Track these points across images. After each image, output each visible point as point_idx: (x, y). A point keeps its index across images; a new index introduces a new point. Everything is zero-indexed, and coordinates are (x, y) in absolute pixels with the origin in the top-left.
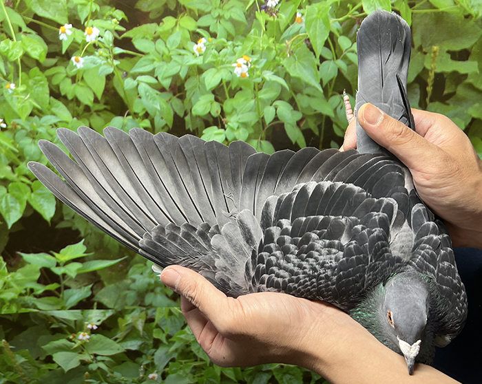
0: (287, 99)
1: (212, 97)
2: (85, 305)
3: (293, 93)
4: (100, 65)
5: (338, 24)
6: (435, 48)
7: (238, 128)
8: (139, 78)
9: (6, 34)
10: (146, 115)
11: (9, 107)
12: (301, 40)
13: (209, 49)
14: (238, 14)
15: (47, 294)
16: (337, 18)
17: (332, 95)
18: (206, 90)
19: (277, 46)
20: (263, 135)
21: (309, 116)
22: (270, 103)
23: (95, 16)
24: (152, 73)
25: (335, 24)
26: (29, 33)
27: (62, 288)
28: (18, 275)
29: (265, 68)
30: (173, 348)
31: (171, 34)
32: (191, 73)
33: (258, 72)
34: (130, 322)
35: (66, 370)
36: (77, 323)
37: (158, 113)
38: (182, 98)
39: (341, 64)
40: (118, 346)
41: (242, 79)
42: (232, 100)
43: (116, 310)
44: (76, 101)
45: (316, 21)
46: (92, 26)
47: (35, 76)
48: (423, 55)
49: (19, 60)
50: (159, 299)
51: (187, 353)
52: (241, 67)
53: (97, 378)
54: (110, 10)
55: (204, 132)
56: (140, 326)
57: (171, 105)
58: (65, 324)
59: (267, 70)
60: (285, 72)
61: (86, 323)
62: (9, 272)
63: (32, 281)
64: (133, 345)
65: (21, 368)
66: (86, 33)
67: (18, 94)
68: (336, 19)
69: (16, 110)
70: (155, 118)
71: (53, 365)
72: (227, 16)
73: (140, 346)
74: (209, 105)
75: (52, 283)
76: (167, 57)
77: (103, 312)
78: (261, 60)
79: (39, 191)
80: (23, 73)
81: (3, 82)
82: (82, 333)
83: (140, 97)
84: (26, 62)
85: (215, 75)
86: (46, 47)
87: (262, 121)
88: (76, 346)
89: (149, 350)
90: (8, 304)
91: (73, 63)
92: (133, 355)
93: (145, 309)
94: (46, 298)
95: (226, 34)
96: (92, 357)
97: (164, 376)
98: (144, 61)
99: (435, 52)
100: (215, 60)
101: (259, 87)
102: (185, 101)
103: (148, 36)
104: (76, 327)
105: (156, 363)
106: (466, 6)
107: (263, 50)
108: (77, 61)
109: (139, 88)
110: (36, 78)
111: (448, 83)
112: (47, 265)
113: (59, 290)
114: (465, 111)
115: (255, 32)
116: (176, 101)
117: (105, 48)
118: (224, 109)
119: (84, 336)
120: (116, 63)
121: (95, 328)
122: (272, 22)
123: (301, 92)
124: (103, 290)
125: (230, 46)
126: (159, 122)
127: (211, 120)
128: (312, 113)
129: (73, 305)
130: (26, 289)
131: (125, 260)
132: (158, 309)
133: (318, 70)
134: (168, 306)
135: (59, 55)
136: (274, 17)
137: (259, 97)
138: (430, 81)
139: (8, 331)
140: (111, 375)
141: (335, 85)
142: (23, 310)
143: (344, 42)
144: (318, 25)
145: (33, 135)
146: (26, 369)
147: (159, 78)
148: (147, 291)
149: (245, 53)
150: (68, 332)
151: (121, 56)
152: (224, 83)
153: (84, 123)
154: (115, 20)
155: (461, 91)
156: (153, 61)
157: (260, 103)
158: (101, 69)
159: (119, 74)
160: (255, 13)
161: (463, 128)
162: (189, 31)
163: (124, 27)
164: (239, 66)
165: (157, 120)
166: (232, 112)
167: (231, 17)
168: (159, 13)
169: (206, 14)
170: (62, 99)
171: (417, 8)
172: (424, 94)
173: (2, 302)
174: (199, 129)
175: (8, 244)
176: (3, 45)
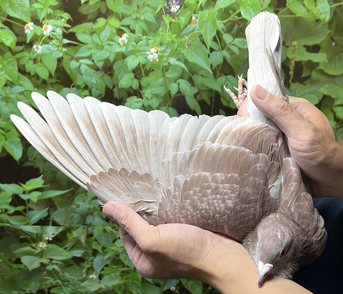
0: (187, 78)
1: (133, 75)
2: (43, 222)
3: (191, 73)
4: (53, 51)
5: (223, 25)
6: (295, 43)
7: (152, 98)
8: (81, 61)
10: (86, 87)
12: (195, 36)
13: (130, 41)
14: (150, 16)
15: (17, 213)
16: (222, 20)
17: (219, 76)
18: (128, 70)
19: (178, 40)
20: (170, 104)
21: (203, 91)
22: (175, 80)
23: (49, 16)
24: (89, 57)
25: (220, 25)
26: (4, 28)
27: (27, 210)
29: (170, 55)
30: (107, 257)
31: (103, 30)
32: (117, 58)
33: (165, 59)
34: (75, 236)
35: (31, 269)
36: (38, 235)
38: (111, 75)
39: (225, 53)
40: (67, 253)
41: (153, 63)
42: (147, 77)
43: (65, 227)
44: (37, 76)
45: (207, 22)
46: (48, 24)
47: (8, 58)
48: (286, 48)
50: (96, 220)
51: (117, 261)
53: (52, 276)
54: (60, 13)
55: (127, 100)
56: (83, 239)
57: (104, 80)
58: (30, 236)
59: (172, 57)
60: (184, 58)
61: (44, 235)
63: (6, 203)
64: (78, 253)
66: (43, 29)
68: (221, 22)
70: (92, 89)
71: (21, 265)
72: (142, 18)
73: (83, 254)
74: (131, 81)
75: (21, 205)
76: (101, 46)
77: (56, 228)
78: (167, 50)
79: (11, 140)
82: (42, 243)
83: (81, 74)
84: (3, 49)
85: (134, 59)
86: (15, 38)
87: (169, 93)
88: (37, 252)
89: (89, 257)
91: (34, 49)
92: (78, 261)
93: (86, 227)
94: (16, 216)
95: (142, 30)
96: (49, 261)
97: (100, 277)
98: (84, 48)
99: (294, 46)
100: (134, 49)
101: (166, 69)
102: (113, 78)
103: (87, 31)
104: (37, 239)
105: (95, 267)
106: (316, 13)
107: (168, 42)
108: (37, 48)
109: (81, 68)
110: (9, 60)
111: (305, 69)
112: (16, 192)
113: (25, 211)
114: (318, 90)
115: (162, 30)
116: (107, 77)
117: (57, 39)
118: (142, 84)
119: (43, 245)
120: (65, 50)
121: (51, 239)
122: (174, 23)
123: (197, 74)
124: (56, 212)
125: (145, 39)
126: (95, 93)
127: (132, 91)
128: (206, 89)
129: (35, 222)
130: (2, 209)
131: (72, 190)
132: (96, 228)
133: (209, 57)
134: (103, 225)
135: (25, 44)
136: (176, 19)
137: (166, 76)
138: (292, 67)
140: (63, 274)
141: (222, 69)
142: (0, 224)
143: (227, 38)
144: (208, 25)
145: (7, 99)
146: (2, 267)
147: (95, 61)
148: (87, 214)
149: (156, 44)
150: (32, 242)
151: (68, 45)
152: (141, 65)
153: (42, 91)
154: (63, 20)
156: (91, 49)
157: (167, 80)
158: (54, 54)
159: (66, 58)
160: (162, 17)
161: (317, 102)
162: (116, 28)
163: (70, 25)
164: (152, 54)
165: (94, 90)
166: (147, 87)
167: (145, 19)
168: (94, 15)
169: (128, 16)
170: (27, 74)
171: (281, 14)
172: (287, 77)
174: (124, 98)
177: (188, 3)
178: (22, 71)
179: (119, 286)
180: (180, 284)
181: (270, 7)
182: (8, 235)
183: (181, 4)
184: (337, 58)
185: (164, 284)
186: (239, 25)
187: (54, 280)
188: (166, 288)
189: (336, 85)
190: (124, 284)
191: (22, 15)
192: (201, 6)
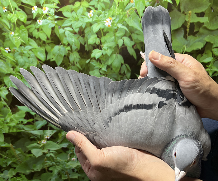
0: (128, 36)
1: (96, 36)
2: (44, 128)
3: (131, 32)
4: (49, 23)
5: (149, 3)
6: (190, 12)
7: (107, 49)
8: (66, 29)
9: (10, 11)
10: (69, 45)
11: (12, 43)
12: (133, 10)
13: (95, 15)
15: (29, 123)
18: (93, 33)
19: (123, 13)
20: (118, 52)
21: (137, 43)
22: (121, 38)
23: (46, 2)
24: (71, 26)
25: (147, 3)
26: (20, 10)
27: (35, 121)
28: (16, 115)
29: (118, 22)
31: (78, 9)
32: (87, 25)
33: (115, 25)
34: (63, 135)
35: (37, 157)
36: (41, 136)
37: (73, 44)
38: (83, 36)
40: (58, 146)
41: (108, 27)
42: (104, 36)
43: (57, 130)
44: (39, 39)
45: (139, 1)
46: (46, 7)
47: (22, 29)
48: (185, 15)
49: (16, 22)
53: (50, 160)
55: (93, 51)
57: (79, 40)
58: (36, 136)
59: (119, 23)
60: (126, 24)
61: (45, 136)
62: (13, 114)
63: (22, 118)
64: (65, 145)
66: (43, 10)
67: (15, 37)
68: (147, 1)
69: (14, 43)
70: (72, 46)
71: (31, 154)
73: (68, 146)
74: (95, 39)
75: (31, 118)
76: (77, 19)
77: (52, 131)
78: (116, 19)
80: (18, 28)
81: (9, 31)
83: (66, 37)
84: (19, 23)
85: (97, 26)
86: (26, 16)
87: (117, 46)
88: (41, 146)
89: (71, 147)
90: (12, 128)
91: (38, 23)
92: (65, 150)
94: (28, 125)
95: (101, 8)
96: (48, 151)
98: (67, 21)
99: (190, 14)
100: (97, 20)
101: (116, 31)
102: (85, 38)
103: (69, 10)
104: (41, 138)
107: (117, 15)
108: (40, 22)
109: (65, 33)
110: (23, 30)
111: (196, 27)
112: (28, 111)
113: (33, 122)
114: (203, 39)
115: (114, 7)
116: (81, 38)
117: (51, 16)
118: (102, 41)
119: (44, 141)
120: (56, 22)
121: (49, 138)
122: (121, 3)
123: (134, 33)
125: (103, 13)
126: (74, 48)
127: (96, 46)
128: (139, 42)
129: (40, 128)
130: (19, 121)
133: (141, 23)
135: (32, 20)
136: (122, 0)
137: (116, 35)
138: (188, 26)
139: (13, 140)
140: (56, 158)
142: (19, 131)
144: (140, 3)
145: (22, 54)
146: (20, 156)
147: (74, 28)
149: (110, 16)
150: (37, 140)
151: (58, 19)
152: (101, 29)
153: (43, 48)
154: (55, 4)
155: (201, 30)
156: (71, 21)
157: (116, 38)
158: (49, 25)
159: (57, 27)
161: (203, 46)
162: (86, 8)
163: (59, 7)
164: (107, 22)
166: (105, 42)
167: (103, 1)
168: (73, 0)
170: (33, 38)
172: (186, 32)
173: (10, 127)
174: (91, 50)
175: (12, 102)
176: (9, 16)
182: (23, 137)
184: (214, 19)
186: (158, 3)
187: (51, 162)
189: (214, 36)
191: (30, 2)
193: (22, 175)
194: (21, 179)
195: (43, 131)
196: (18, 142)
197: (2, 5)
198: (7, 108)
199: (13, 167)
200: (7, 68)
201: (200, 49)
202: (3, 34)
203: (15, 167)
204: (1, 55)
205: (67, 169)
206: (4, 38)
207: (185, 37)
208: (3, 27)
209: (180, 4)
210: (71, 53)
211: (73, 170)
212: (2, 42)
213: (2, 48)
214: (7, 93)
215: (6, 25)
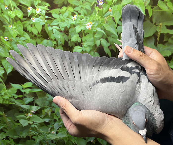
0: (105, 38)
1: (78, 35)
2: (31, 104)
3: (107, 36)
4: (40, 22)
6: (161, 24)
7: (87, 47)
8: (53, 27)
9: (10, 9)
10: (55, 40)
11: (10, 33)
12: (110, 18)
13: (78, 18)
14: (88, 7)
15: (19, 98)
18: (76, 33)
19: (102, 19)
20: (96, 50)
21: (113, 45)
22: (99, 39)
23: (39, 4)
24: (58, 26)
26: (18, 9)
27: (24, 97)
28: (10, 91)
29: (97, 27)
30: (61, 123)
31: (65, 12)
32: (71, 26)
33: (95, 28)
34: (46, 112)
35: (24, 126)
36: (28, 110)
38: (68, 35)
40: (42, 120)
41: (89, 30)
42: (85, 37)
43: (41, 107)
44: (32, 33)
45: (117, 11)
46: (38, 8)
47: (19, 23)
48: (156, 26)
49: (14, 18)
52: (89, 25)
53: (34, 130)
54: (45, 3)
55: (75, 47)
56: (49, 113)
58: (24, 110)
60: (104, 28)
61: (31, 110)
62: (7, 89)
63: (14, 93)
64: (47, 120)
65: (8, 123)
66: (36, 10)
67: (13, 29)
69: (12, 34)
70: (58, 41)
71: (19, 123)
72: (84, 7)
73: (49, 121)
74: (77, 38)
75: (21, 95)
76: (63, 20)
77: (37, 107)
78: (96, 24)
80: (15, 22)
81: (8, 25)
82: (30, 114)
83: (53, 34)
84: (16, 19)
85: (79, 28)
86: (23, 14)
88: (27, 118)
89: (52, 122)
90: (6, 100)
91: (31, 20)
92: (47, 124)
93: (51, 108)
94: (18, 100)
95: (84, 14)
96: (33, 123)
97: (57, 133)
98: (56, 21)
99: (160, 26)
100: (80, 23)
101: (95, 33)
102: (69, 36)
103: (57, 13)
104: (28, 111)
105: (54, 128)
106: (172, 10)
107: (97, 20)
108: (33, 19)
109: (53, 30)
110: (19, 24)
111: (165, 37)
112: (19, 88)
113: (23, 97)
114: (172, 48)
115: (94, 14)
116: (65, 36)
117: (43, 16)
118: (82, 40)
119: (30, 115)
120: (46, 21)
121: (34, 112)
122: (100, 11)
123: (110, 36)
124: (37, 99)
125: (85, 18)
126: (60, 43)
127: (77, 43)
129: (27, 103)
130: (12, 96)
132: (56, 108)
133: (117, 29)
135: (27, 17)
136: (101, 9)
137: (95, 37)
138: (159, 36)
139: (5, 109)
140: (39, 130)
142: (10, 103)
144: (117, 13)
145: (17, 43)
146: (10, 124)
147: (60, 27)
149: (90, 21)
150: (25, 113)
151: (48, 19)
152: (82, 31)
153: (34, 41)
154: (46, 6)
155: (170, 40)
156: (58, 21)
157: (95, 39)
158: (41, 23)
159: (47, 25)
160: (94, 7)
161: (171, 54)
162: (71, 12)
163: (49, 9)
164: (88, 25)
165: (59, 42)
166: (85, 41)
167: (86, 8)
168: (61, 5)
169: (77, 6)
170: (27, 32)
171: (154, 9)
172: (156, 41)
173: (4, 99)
174: (73, 46)
175: (7, 80)
176: (9, 13)
177: (107, 1)
178: (25, 30)
179: (66, 138)
180: (96, 139)
181: (149, 5)
183: (104, 1)
185: (88, 139)
187: (35, 132)
188: (89, 141)
190: (68, 137)
192: (114, 3)
193: (11, 139)
194: (10, 142)
195: (30, 106)
196: (9, 112)
197: (4, 4)
198: (3, 84)
199: (4, 131)
200: (5, 53)
201: (168, 56)
202: (4, 26)
203: (6, 131)
204: (1, 43)
205: (47, 140)
206: (4, 30)
207: (156, 45)
208: (4, 21)
209: (153, 17)
210: (57, 47)
211: (52, 141)
212: (2, 32)
213: (2, 37)
214: (4, 72)
215: (7, 20)
